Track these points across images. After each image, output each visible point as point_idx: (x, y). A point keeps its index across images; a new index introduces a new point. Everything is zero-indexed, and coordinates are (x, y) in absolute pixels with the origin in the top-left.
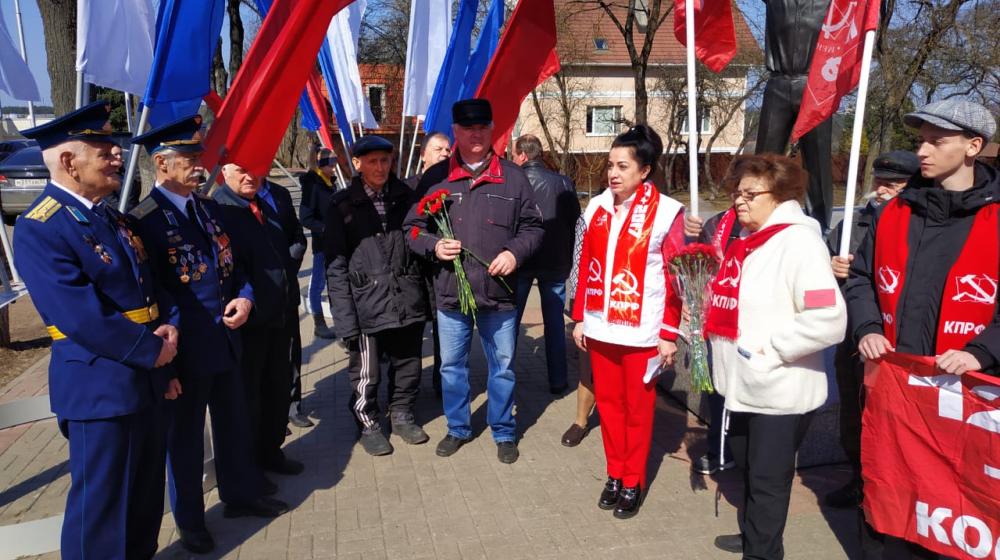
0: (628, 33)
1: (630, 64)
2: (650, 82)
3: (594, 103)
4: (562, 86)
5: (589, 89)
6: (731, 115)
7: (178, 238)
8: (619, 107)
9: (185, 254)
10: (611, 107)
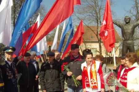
0: (97, 35)
1: (98, 41)
2: (102, 44)
3: (92, 48)
4: (85, 45)
5: (90, 45)
6: (117, 50)
7: (9, 70)
8: (96, 49)
9: (9, 73)
10: (95, 49)
